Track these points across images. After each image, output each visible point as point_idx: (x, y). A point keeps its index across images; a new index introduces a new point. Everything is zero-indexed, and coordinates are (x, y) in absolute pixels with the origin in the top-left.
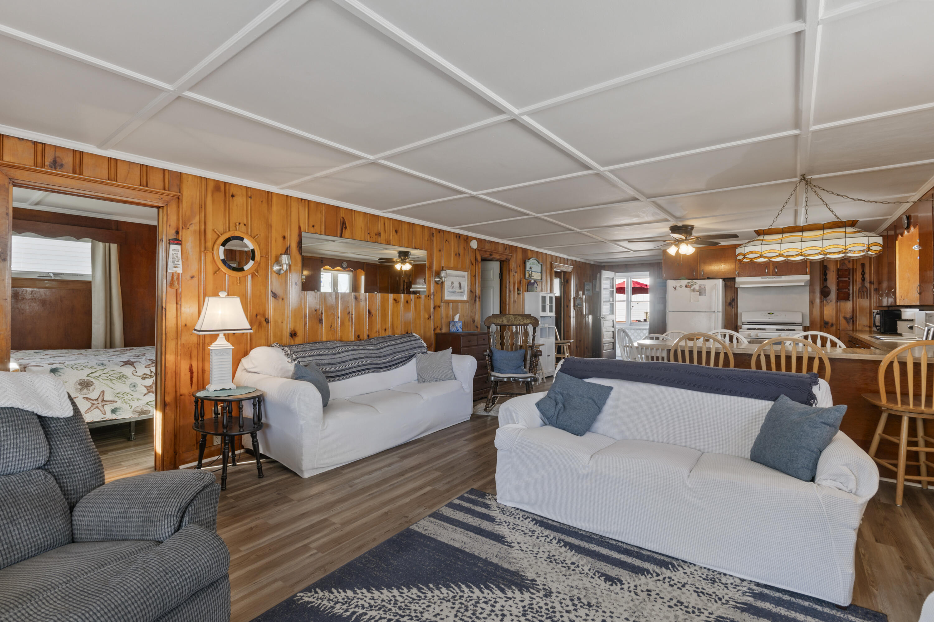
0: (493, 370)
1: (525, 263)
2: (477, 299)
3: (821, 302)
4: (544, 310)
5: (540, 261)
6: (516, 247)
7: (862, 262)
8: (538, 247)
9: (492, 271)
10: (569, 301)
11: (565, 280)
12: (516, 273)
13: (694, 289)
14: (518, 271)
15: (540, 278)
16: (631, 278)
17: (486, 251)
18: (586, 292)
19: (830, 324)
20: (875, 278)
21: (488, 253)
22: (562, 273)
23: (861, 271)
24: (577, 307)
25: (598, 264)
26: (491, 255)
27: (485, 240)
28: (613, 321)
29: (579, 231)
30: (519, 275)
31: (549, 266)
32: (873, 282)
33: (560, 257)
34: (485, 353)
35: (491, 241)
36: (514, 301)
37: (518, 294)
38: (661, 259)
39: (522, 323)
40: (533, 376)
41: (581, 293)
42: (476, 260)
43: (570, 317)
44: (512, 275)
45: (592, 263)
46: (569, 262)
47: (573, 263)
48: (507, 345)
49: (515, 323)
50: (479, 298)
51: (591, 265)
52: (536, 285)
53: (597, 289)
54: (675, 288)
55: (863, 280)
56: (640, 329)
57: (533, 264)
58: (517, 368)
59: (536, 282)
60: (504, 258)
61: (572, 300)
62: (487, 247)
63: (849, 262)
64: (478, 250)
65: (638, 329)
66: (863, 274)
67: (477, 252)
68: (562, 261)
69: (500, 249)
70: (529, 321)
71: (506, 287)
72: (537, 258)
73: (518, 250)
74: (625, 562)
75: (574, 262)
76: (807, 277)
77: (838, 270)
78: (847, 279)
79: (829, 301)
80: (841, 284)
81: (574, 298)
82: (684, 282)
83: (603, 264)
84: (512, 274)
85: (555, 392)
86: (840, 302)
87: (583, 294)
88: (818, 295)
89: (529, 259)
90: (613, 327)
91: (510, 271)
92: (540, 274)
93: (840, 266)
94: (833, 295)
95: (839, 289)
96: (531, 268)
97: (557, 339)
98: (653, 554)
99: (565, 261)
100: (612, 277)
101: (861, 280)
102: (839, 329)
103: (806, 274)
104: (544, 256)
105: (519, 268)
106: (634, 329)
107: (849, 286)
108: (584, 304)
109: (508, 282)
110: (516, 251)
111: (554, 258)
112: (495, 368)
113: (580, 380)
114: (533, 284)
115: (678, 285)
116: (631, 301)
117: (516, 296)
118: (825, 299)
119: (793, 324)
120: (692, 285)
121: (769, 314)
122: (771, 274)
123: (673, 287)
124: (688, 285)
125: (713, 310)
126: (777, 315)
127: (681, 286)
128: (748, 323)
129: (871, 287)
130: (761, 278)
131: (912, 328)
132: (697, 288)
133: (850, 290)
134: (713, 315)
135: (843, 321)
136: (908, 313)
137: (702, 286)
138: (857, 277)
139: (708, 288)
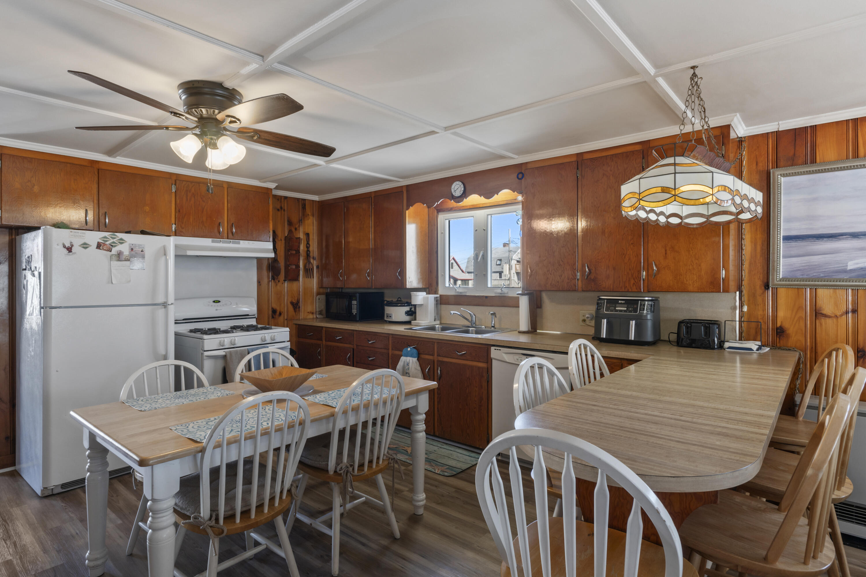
3: (269, 282)
13: (118, 252)
19: (278, 313)
20: (316, 252)
23: (306, 242)
32: (315, 257)
54: (69, 250)
66: (308, 246)
76: (270, 246)
77: (286, 240)
78: (294, 252)
79: (277, 281)
80: (292, 259)
82: (94, 237)
86: (288, 283)
93: (288, 234)
94: (282, 274)
95: (287, 265)
101: (306, 254)
102: (287, 319)
103: (269, 241)
107: (296, 262)
115: (77, 243)
118: (273, 278)
119: (245, 316)
120: (112, 245)
121: (214, 302)
122: (226, 235)
123: (64, 246)
124: (104, 244)
125: (161, 299)
126: (226, 304)
127: (85, 244)
128: (184, 320)
129: (315, 263)
130: (213, 242)
131: (412, 313)
132: (126, 252)
133: (298, 266)
134: (161, 312)
135: (291, 308)
136: (419, 298)
137: (136, 249)
138: (303, 250)
139: (149, 253)
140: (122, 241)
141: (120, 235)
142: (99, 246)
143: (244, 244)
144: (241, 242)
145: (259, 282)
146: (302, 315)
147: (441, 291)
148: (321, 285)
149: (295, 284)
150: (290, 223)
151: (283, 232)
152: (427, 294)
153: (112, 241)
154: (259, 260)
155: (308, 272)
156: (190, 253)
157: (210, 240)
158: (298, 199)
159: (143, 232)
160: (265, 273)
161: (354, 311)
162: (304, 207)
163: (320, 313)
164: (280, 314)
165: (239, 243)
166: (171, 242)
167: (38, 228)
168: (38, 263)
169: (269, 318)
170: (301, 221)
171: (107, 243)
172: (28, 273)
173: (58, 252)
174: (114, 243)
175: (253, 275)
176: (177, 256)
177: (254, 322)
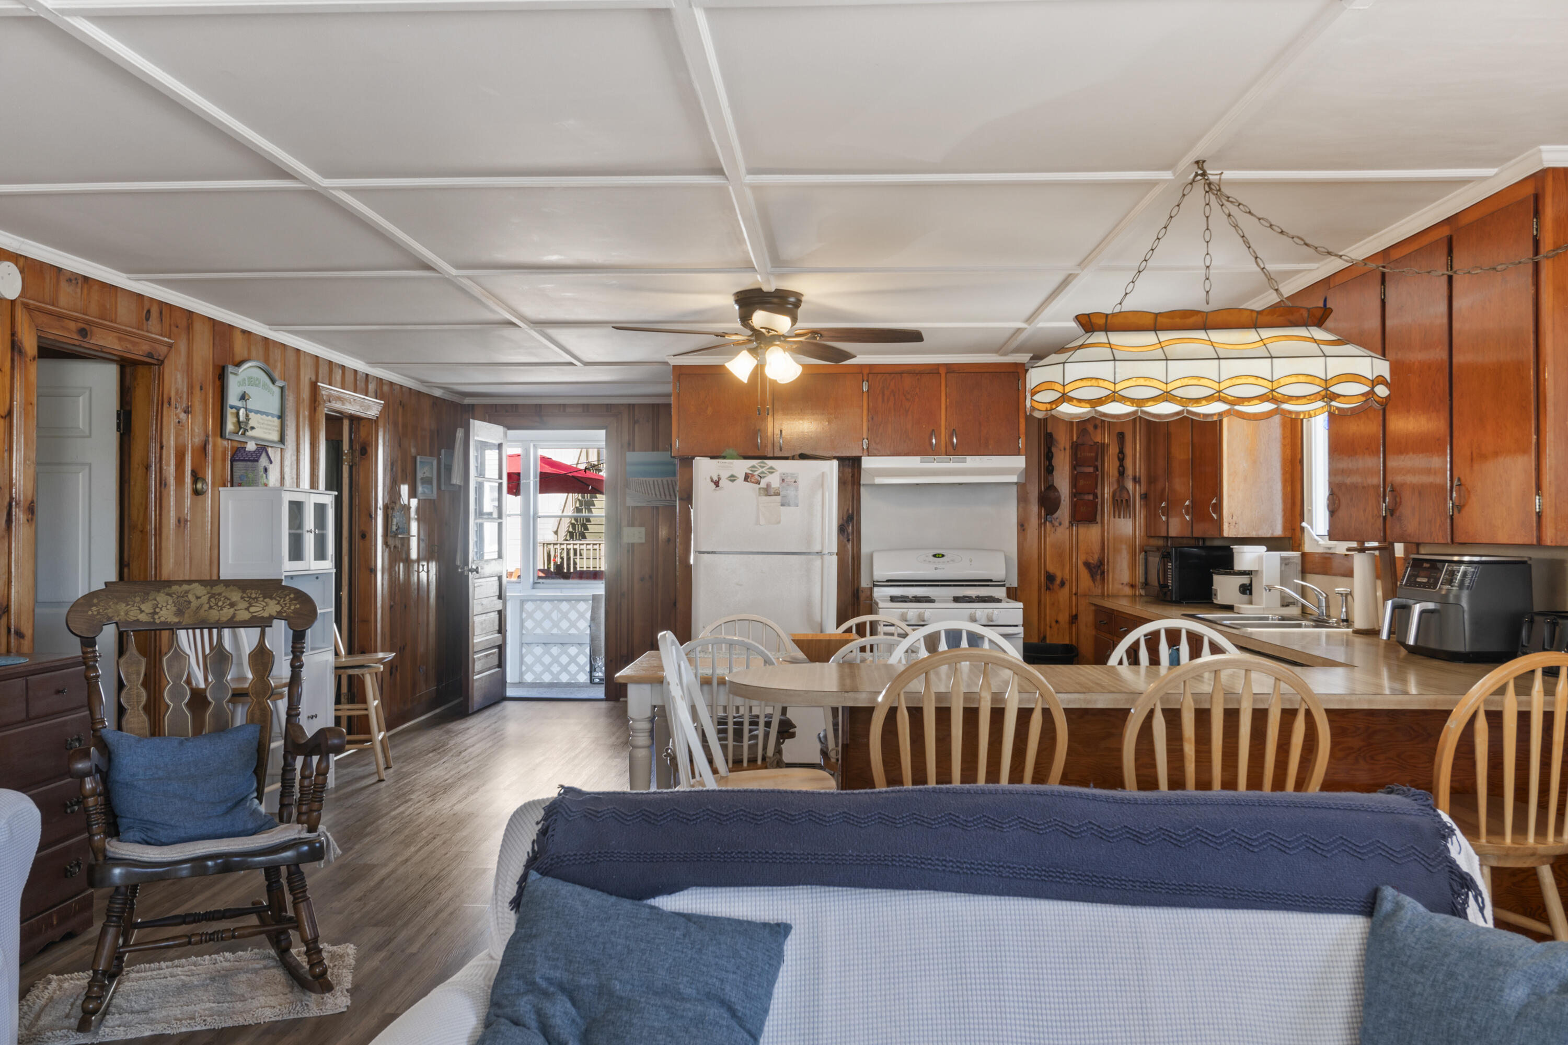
0: (114, 830)
1: (221, 377)
2: (19, 515)
3: (1040, 525)
4: (296, 553)
5: (276, 375)
6: (190, 314)
7: (1119, 430)
8: (271, 324)
9: (82, 401)
10: (370, 517)
11: (357, 447)
12: (187, 412)
13: (768, 485)
14: (198, 407)
15: (275, 436)
16: (535, 447)
17: (60, 317)
18: (420, 489)
19: (1058, 581)
20: (1143, 467)
21: (73, 325)
22: (346, 423)
23: (1117, 451)
24: (395, 535)
25: (455, 399)
26: (83, 333)
27: (59, 270)
28: (500, 578)
29: (454, 272)
30: (200, 419)
31: (306, 393)
32: (1140, 478)
33: (343, 367)
34: (81, 766)
35: (86, 279)
36: (181, 522)
37: (196, 492)
38: (669, 395)
39: (243, 615)
40: (305, 835)
41: (404, 489)
42: (15, 347)
43: (373, 571)
44: (174, 420)
45: (438, 393)
46: (372, 387)
47: (383, 389)
48: (177, 709)
49: (214, 615)
50: (31, 509)
51: (436, 401)
52: (263, 461)
53: (456, 480)
54: (717, 484)
55: (1122, 473)
56: (568, 600)
57: (252, 381)
58: (230, 810)
59: (262, 449)
60: (139, 351)
61: (380, 513)
62: (67, 298)
63: (1096, 427)
64: (26, 306)
65: (561, 600)
66: (1121, 458)
67: (21, 316)
68: (350, 378)
69: (125, 313)
70: (273, 607)
71: (147, 467)
72: (266, 361)
73: (198, 326)
75: (386, 388)
76: (1020, 462)
77: (1075, 448)
78: (1091, 470)
79: (1057, 524)
80: (1081, 483)
81: (386, 508)
82: (741, 466)
83: (467, 401)
84: (172, 417)
85: (533, 988)
86: (1077, 526)
87: (413, 494)
88: (1034, 508)
89: (239, 364)
90: (500, 597)
91: (163, 402)
92: (276, 422)
93: (1078, 437)
94: (1064, 511)
95: (1076, 493)
96: (243, 397)
97: (337, 654)
99: (360, 382)
100: (497, 442)
101: (1116, 474)
102: (1076, 594)
103: (1019, 454)
104: (291, 357)
105: (197, 396)
106: (551, 600)
107: (1096, 488)
108: (414, 526)
109: (154, 447)
110: (189, 328)
111: (323, 370)
112: (123, 823)
113: (627, 905)
114: (254, 458)
115: (725, 475)
116: (536, 516)
117: (188, 502)
118: (1049, 518)
120: (761, 477)
121: (935, 556)
122: (943, 449)
123: (712, 481)
124: (753, 475)
126: (953, 561)
127: (732, 476)
128: (888, 581)
129: (1137, 491)
130: (922, 461)
131: (1246, 589)
132: (776, 484)
133: (1099, 496)
134: (816, 563)
135: (1085, 574)
136: (1247, 557)
137: (789, 479)
138: (1111, 465)
139: (803, 484)
140: (772, 470)
141: (770, 463)
142: (747, 478)
143: (973, 462)
144: (968, 458)
145: (1022, 526)
146: (1107, 589)
147: (1308, 547)
148: (1149, 532)
149: (1093, 530)
151: (1069, 435)
152: (1268, 550)
153: (761, 470)
154: (1020, 486)
155: (1122, 507)
156: (878, 481)
157: (918, 458)
160: (1031, 508)
161: (1170, 583)
164: (1063, 584)
165: (964, 461)
169: (1040, 590)
171: (756, 473)
173: (706, 486)
174: (763, 473)
175: (1010, 513)
177: (1000, 593)
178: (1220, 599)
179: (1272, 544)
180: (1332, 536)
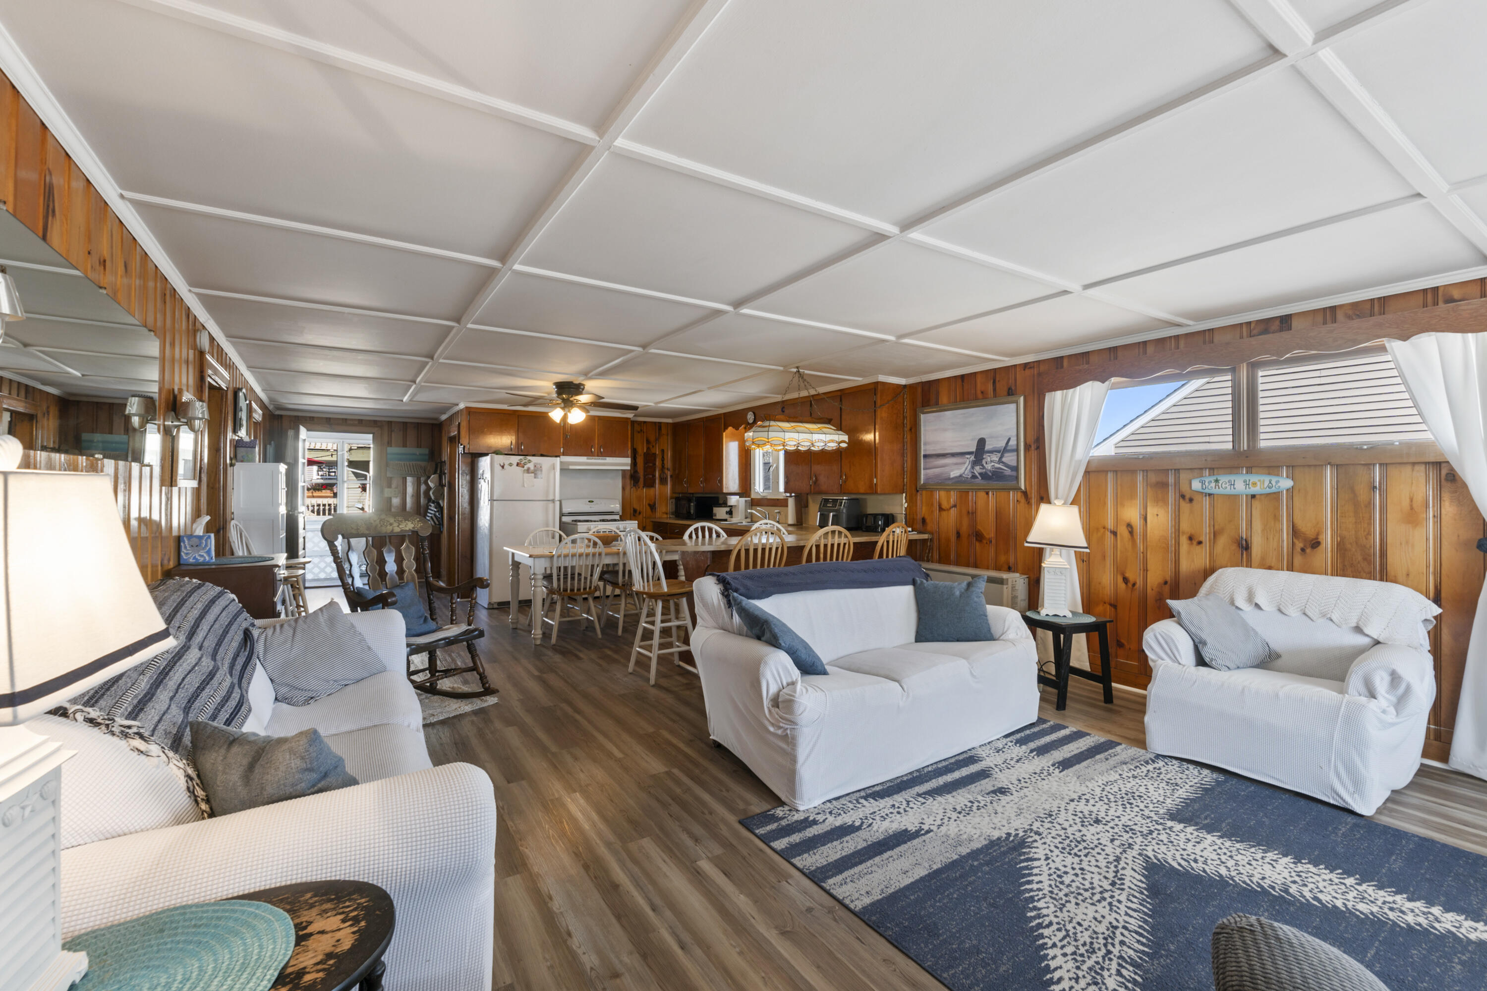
1: (235, 398)
3: (631, 488)
5: (246, 397)
7: (662, 448)
8: (249, 366)
13: (528, 468)
19: (638, 512)
20: (671, 464)
23: (661, 457)
31: (249, 408)
32: (669, 469)
35: (214, 339)
54: (503, 467)
55: (663, 466)
57: (242, 401)
66: (663, 460)
67: (205, 361)
74: (963, 778)
76: (626, 461)
77: (645, 455)
78: (651, 465)
79: (638, 488)
80: (647, 470)
82: (516, 459)
86: (646, 489)
89: (240, 390)
93: (646, 451)
94: (641, 483)
95: (645, 475)
96: (241, 410)
98: (957, 758)
101: (661, 466)
102: (645, 517)
103: (626, 457)
104: (247, 386)
107: (653, 472)
114: (252, 446)
115: (507, 463)
118: (634, 485)
119: (611, 513)
120: (525, 464)
121: (589, 502)
122: (596, 454)
123: (500, 465)
124: (521, 464)
125: (551, 498)
126: (598, 503)
127: (511, 463)
128: (565, 513)
129: (669, 474)
130: (587, 459)
131: (730, 513)
132: (532, 468)
133: (654, 476)
134: (551, 505)
135: (648, 508)
136: (733, 500)
137: (538, 466)
138: (658, 463)
139: (545, 468)
140: (530, 461)
141: (529, 458)
142: (518, 465)
143: (609, 460)
144: (607, 458)
145: (624, 489)
146: (658, 514)
147: (753, 496)
148: (673, 491)
149: (652, 491)
150: (648, 442)
151: (642, 449)
152: (742, 498)
153: (525, 461)
154: (624, 471)
155: (663, 481)
156: (571, 467)
157: (586, 457)
158: (655, 423)
159: (542, 455)
160: (628, 481)
161: (692, 512)
162: (660, 429)
163: (672, 514)
164: (640, 513)
165: (606, 460)
166: (557, 460)
167: (486, 454)
168: (488, 475)
169: (630, 515)
170: (657, 440)
172: (482, 481)
173: (497, 468)
175: (619, 483)
176: (561, 470)
177: (617, 517)
178: (718, 517)
179: (741, 495)
180: (785, 492)
